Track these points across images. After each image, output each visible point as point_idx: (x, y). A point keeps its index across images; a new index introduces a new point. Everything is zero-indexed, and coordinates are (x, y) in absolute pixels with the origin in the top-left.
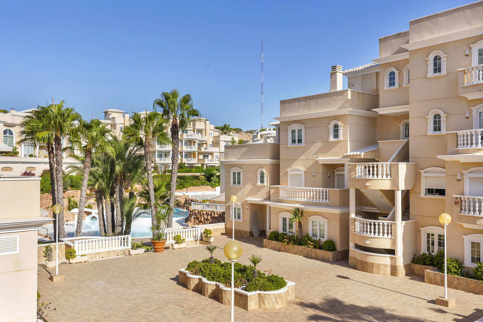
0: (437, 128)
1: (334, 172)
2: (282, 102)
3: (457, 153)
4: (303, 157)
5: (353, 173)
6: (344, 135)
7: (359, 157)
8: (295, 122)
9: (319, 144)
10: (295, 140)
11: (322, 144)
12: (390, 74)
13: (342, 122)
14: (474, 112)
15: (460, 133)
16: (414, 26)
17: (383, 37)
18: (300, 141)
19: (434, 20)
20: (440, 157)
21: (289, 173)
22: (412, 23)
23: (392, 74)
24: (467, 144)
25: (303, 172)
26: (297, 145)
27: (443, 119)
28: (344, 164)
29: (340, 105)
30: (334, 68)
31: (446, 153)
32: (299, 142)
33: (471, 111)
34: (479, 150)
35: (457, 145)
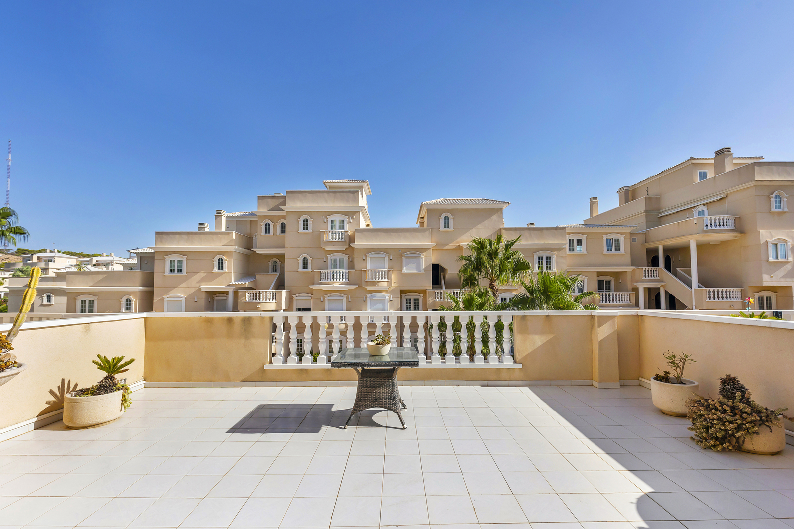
0: (305, 266)
1: (213, 298)
2: (158, 233)
3: (321, 284)
4: (183, 285)
5: (244, 298)
6: (228, 268)
7: (244, 286)
8: (174, 253)
9: (202, 274)
10: (174, 269)
11: (206, 274)
12: (266, 224)
13: (227, 257)
14: (329, 258)
15: (322, 271)
16: (290, 195)
17: (261, 196)
18: (180, 271)
19: (304, 194)
20: (310, 286)
21: (166, 299)
22: (288, 192)
23: (268, 225)
24: (325, 279)
25: (184, 298)
26: (176, 273)
27: (309, 261)
28: (228, 291)
29: (226, 243)
30: (219, 212)
31: (313, 284)
32: (178, 271)
33: (327, 258)
34: (335, 282)
35: (321, 279)
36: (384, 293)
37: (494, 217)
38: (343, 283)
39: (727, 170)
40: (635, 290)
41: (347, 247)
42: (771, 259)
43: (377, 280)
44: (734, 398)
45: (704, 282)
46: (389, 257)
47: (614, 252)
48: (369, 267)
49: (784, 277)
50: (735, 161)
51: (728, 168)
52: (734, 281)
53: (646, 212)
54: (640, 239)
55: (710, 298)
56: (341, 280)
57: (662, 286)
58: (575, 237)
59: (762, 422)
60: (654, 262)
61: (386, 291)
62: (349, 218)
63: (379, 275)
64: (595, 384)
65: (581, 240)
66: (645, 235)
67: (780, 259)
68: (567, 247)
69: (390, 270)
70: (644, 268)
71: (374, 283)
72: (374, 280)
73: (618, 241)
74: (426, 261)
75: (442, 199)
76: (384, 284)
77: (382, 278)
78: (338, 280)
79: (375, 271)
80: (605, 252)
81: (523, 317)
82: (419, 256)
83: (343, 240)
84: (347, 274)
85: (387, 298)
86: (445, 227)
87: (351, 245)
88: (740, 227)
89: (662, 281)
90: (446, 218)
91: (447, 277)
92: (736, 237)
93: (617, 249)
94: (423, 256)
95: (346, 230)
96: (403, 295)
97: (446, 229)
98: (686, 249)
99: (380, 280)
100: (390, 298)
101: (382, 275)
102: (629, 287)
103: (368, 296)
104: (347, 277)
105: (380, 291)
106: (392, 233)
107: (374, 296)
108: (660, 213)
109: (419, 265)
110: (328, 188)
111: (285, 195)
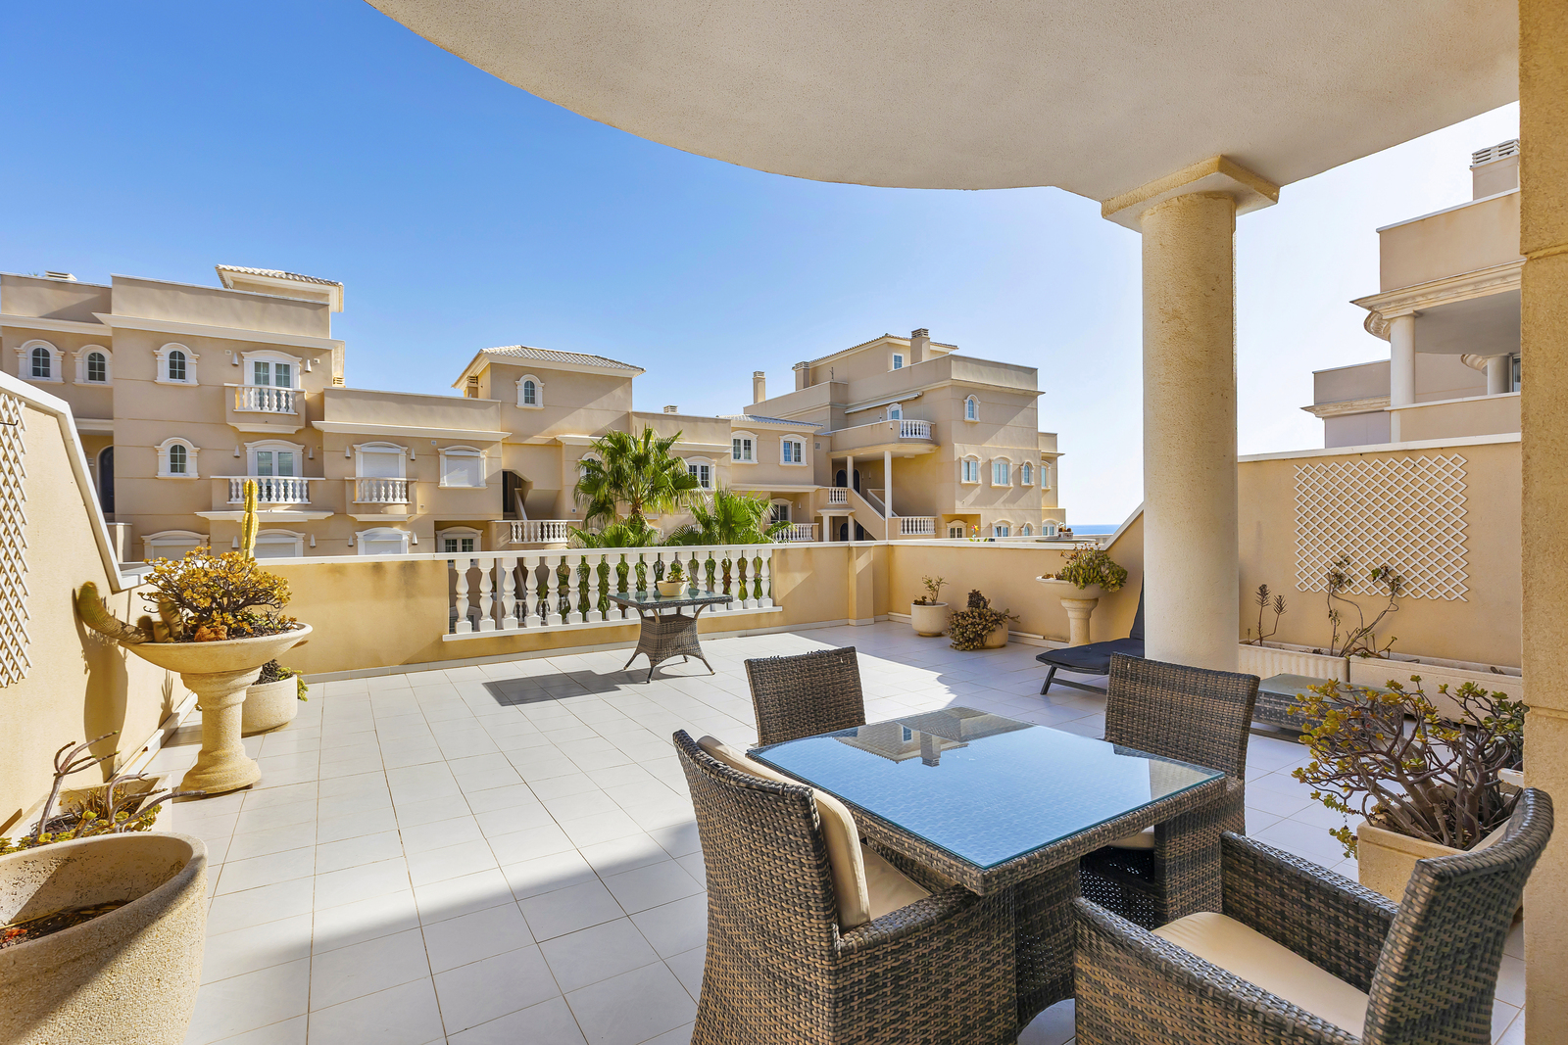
0: (178, 465)
3: (232, 508)
12: (37, 352)
14: (249, 450)
15: (234, 479)
16: (127, 287)
20: (199, 514)
22: (116, 279)
23: (41, 353)
27: (190, 454)
31: (209, 508)
33: (244, 449)
34: (274, 505)
35: (231, 496)
36: (396, 529)
37: (618, 392)
38: (294, 507)
39: (923, 361)
40: (819, 520)
41: (301, 427)
42: (964, 481)
43: (383, 500)
44: (978, 607)
45: (898, 510)
46: (408, 454)
47: (793, 463)
48: (360, 472)
49: (973, 504)
50: (933, 348)
51: (926, 358)
52: (926, 509)
53: (831, 405)
54: (825, 445)
55: (904, 530)
56: (290, 500)
57: (851, 514)
58: (742, 436)
59: (996, 622)
60: (840, 480)
61: (403, 524)
62: (304, 362)
63: (387, 491)
64: (852, 622)
65: (749, 441)
66: (832, 439)
67: (971, 482)
68: (731, 451)
69: (413, 482)
70: (830, 488)
71: (376, 508)
72: (375, 500)
73: (798, 445)
74: (489, 466)
75: (518, 347)
76: (399, 508)
77: (394, 497)
78: (282, 500)
79: (378, 483)
80: (782, 462)
81: (784, 551)
82: (475, 454)
83: (291, 412)
84: (305, 488)
85: (405, 538)
86: (527, 401)
87: (316, 424)
88: (935, 440)
89: (851, 508)
90: (530, 385)
91: (530, 495)
92: (931, 450)
93: (798, 459)
94: (484, 455)
95: (296, 389)
96: (439, 533)
97: (530, 406)
98: (880, 462)
99: (390, 500)
100: (411, 538)
101: (394, 491)
102: (812, 516)
103: (360, 534)
104: (305, 494)
105: (388, 524)
106: (414, 406)
107: (375, 535)
108: (847, 408)
109: (477, 471)
110: (231, 283)
111: (110, 286)
